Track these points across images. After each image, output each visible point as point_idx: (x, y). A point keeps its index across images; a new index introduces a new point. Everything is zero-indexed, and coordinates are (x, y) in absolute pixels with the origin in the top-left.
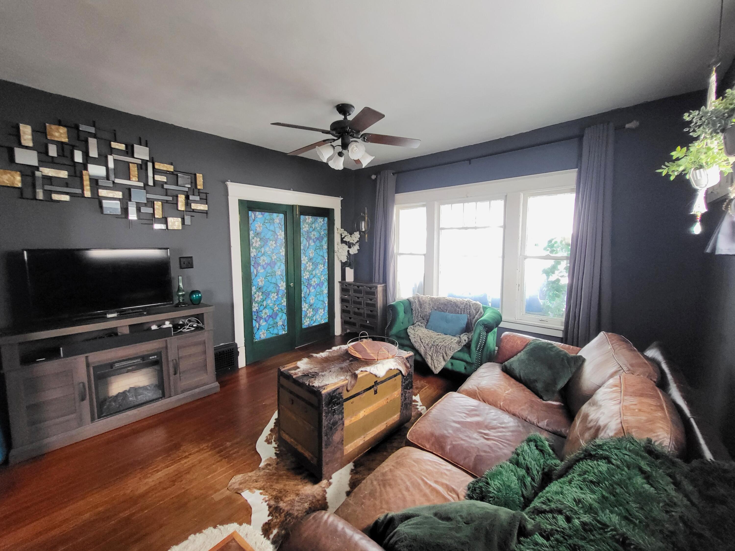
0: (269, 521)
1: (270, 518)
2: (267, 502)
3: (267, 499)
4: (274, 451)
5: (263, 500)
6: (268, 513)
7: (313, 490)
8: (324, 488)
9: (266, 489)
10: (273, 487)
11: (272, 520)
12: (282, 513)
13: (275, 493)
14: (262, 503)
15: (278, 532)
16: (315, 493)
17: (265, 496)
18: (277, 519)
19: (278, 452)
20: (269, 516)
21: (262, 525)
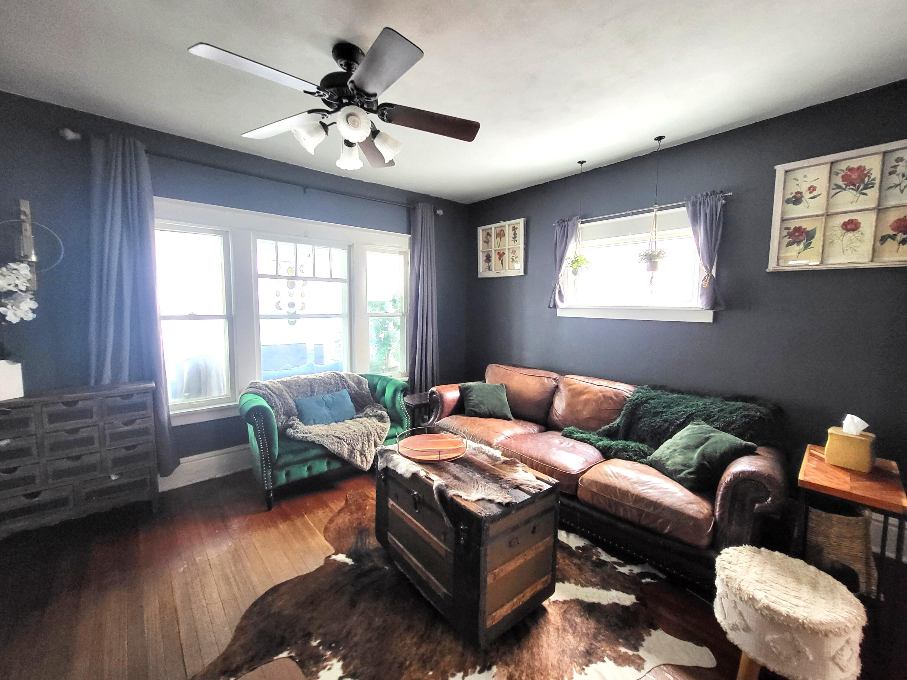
0: (611, 660)
1: (606, 659)
2: (584, 667)
3: (578, 668)
4: (476, 675)
5: (581, 674)
6: (600, 663)
7: (555, 614)
8: (550, 602)
9: (561, 673)
10: (555, 663)
11: (609, 657)
12: (596, 646)
13: (567, 659)
14: (586, 674)
15: (623, 646)
16: (559, 612)
17: (575, 673)
18: (606, 651)
19: (478, 668)
20: (604, 661)
21: (620, 667)
